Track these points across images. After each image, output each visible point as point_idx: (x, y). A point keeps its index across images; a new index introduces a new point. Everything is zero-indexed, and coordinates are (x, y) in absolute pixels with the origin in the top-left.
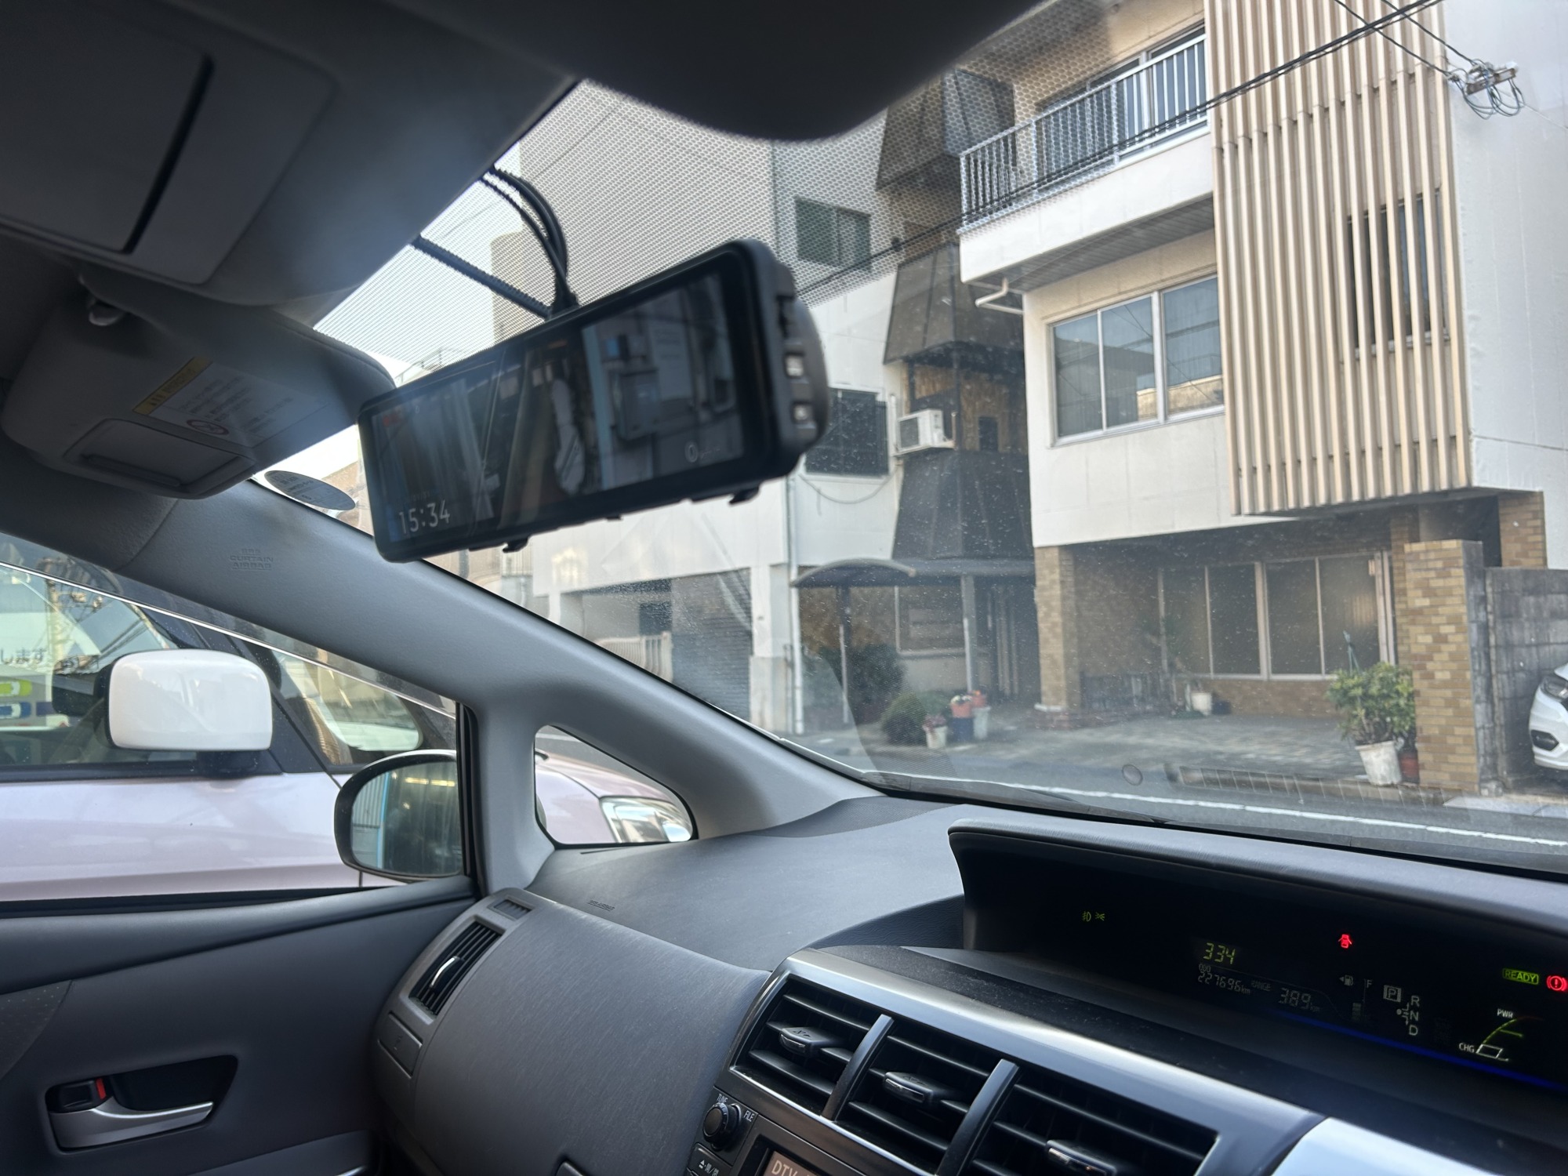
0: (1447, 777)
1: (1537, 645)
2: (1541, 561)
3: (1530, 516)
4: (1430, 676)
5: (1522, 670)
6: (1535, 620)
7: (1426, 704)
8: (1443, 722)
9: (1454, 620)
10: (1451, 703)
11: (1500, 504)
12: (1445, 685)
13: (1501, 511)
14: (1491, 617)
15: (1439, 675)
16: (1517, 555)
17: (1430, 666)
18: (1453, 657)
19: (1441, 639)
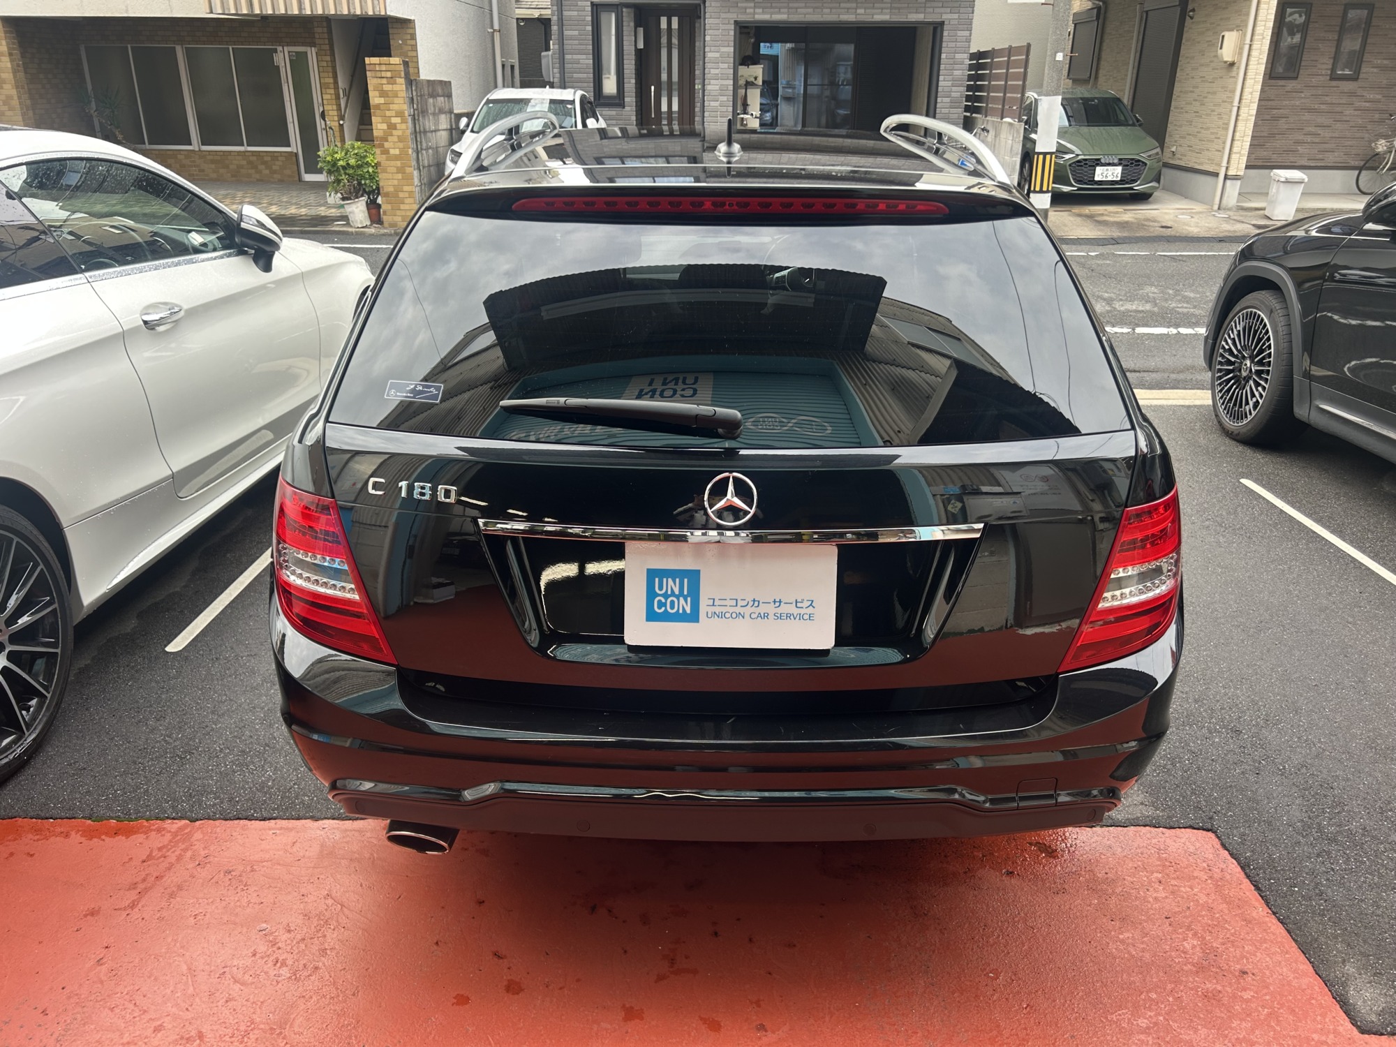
0: (399, 219)
1: (435, 131)
3: (409, 37)
4: (386, 152)
5: (430, 148)
6: (434, 114)
7: (385, 171)
8: (396, 182)
9: (400, 114)
10: (400, 170)
11: (390, 25)
12: (396, 158)
13: (391, 31)
14: (416, 112)
15: (392, 152)
17: (386, 145)
18: (401, 139)
19: (392, 127)
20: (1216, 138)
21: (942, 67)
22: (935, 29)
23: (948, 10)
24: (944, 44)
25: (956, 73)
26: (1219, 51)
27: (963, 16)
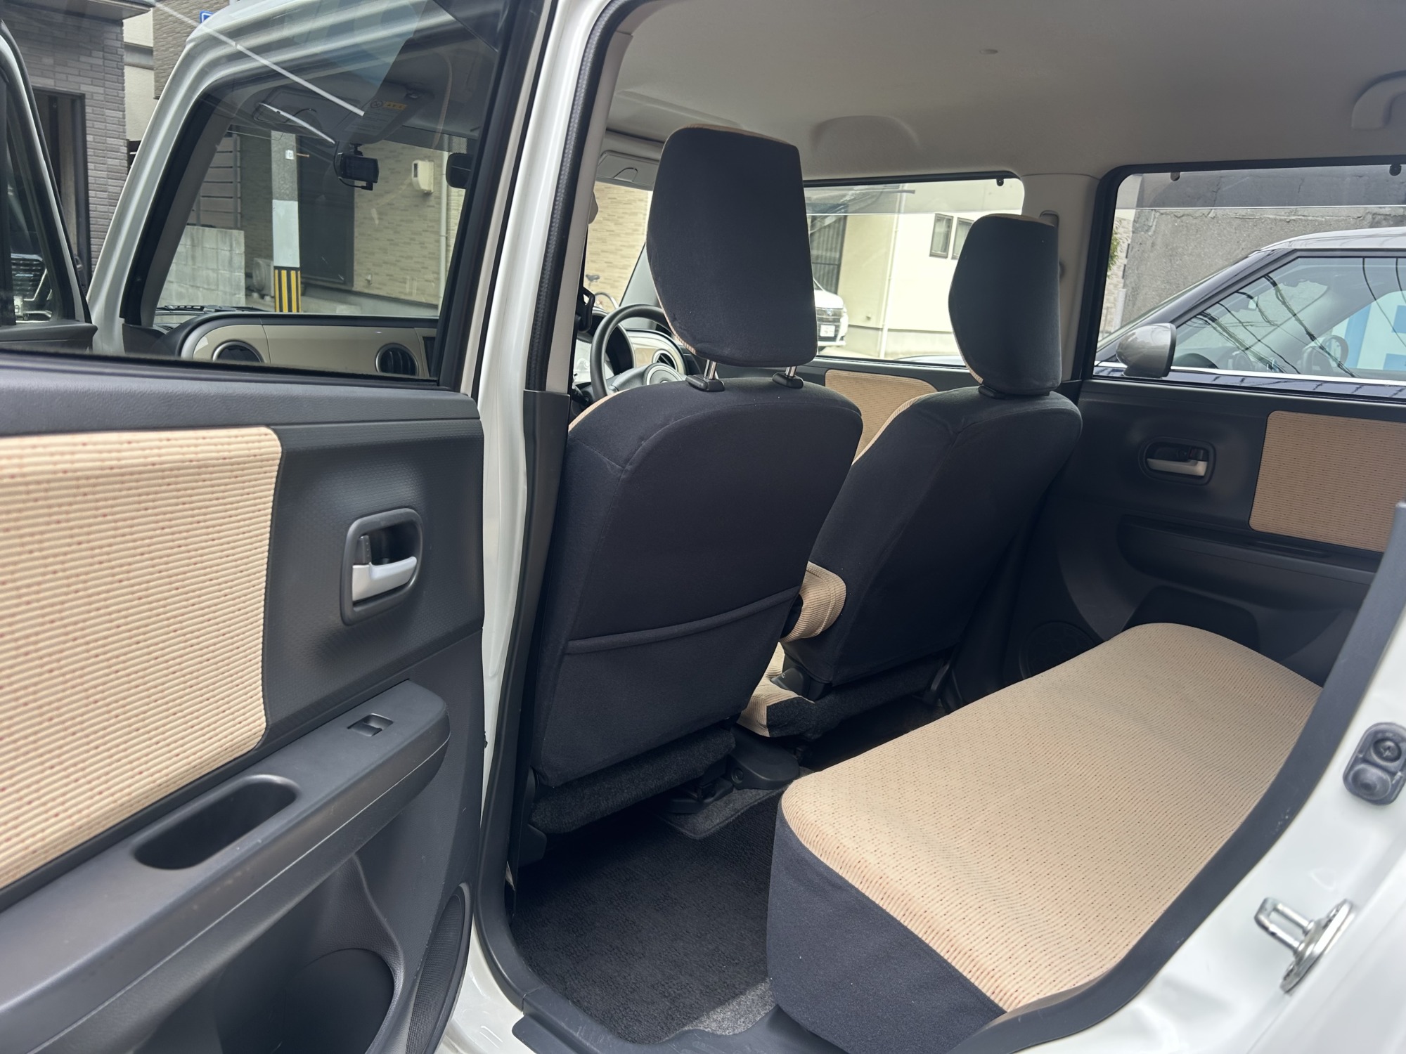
20: (423, 268)
21: (90, 152)
22: (73, 102)
23: (89, 81)
24: (88, 123)
25: (110, 161)
26: (414, 179)
27: (109, 91)
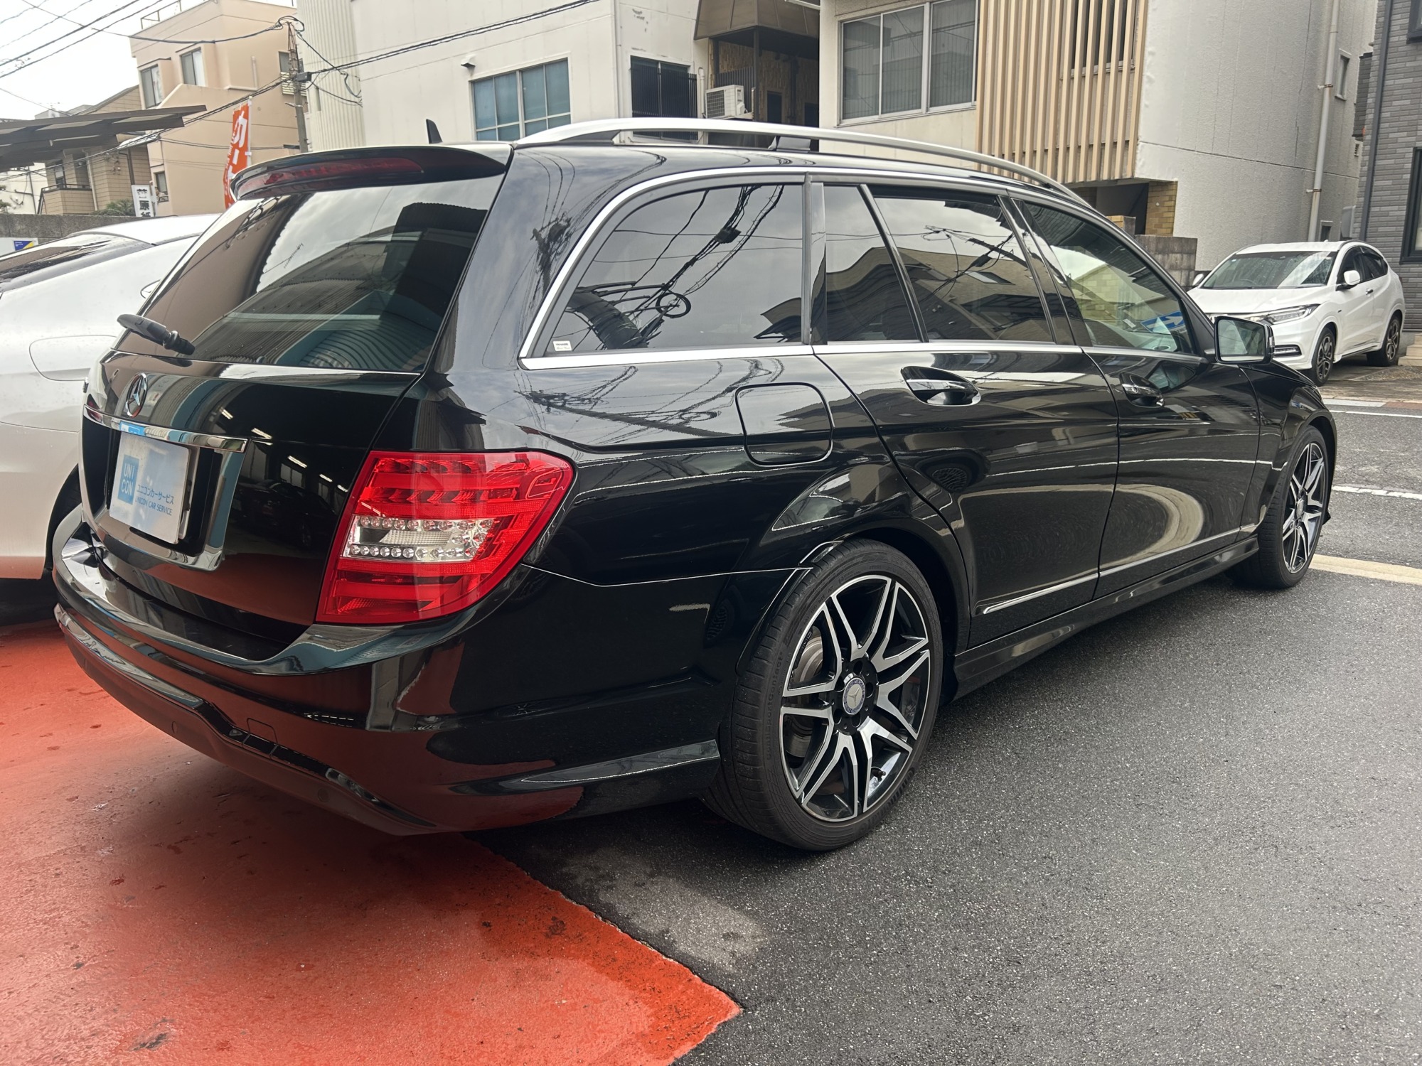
2: (1169, 231)
3: (1167, 198)
11: (1150, 189)
13: (1150, 194)
16: (1156, 226)
